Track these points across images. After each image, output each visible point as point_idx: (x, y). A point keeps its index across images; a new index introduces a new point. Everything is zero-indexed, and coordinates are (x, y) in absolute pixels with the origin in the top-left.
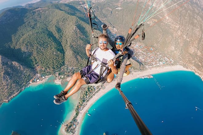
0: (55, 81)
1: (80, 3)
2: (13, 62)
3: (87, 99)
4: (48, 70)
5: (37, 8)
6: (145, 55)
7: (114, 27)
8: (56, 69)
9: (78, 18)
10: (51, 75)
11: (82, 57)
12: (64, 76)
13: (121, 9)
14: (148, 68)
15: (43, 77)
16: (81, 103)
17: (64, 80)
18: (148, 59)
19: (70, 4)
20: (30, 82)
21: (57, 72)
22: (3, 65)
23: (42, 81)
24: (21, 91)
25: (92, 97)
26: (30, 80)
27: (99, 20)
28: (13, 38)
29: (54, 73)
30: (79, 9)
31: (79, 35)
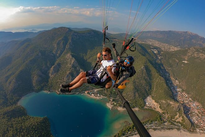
0: (107, 104)
1: (151, 47)
2: (81, 69)
3: (127, 135)
4: (106, 92)
5: (115, 39)
6: (200, 117)
7: (176, 79)
8: (113, 94)
9: (147, 60)
10: (106, 97)
11: (139, 96)
12: (117, 104)
13: (187, 63)
14: (199, 132)
15: (98, 95)
16: (120, 135)
17: (115, 108)
18: (202, 122)
19: (143, 46)
20: (86, 92)
21: (112, 97)
22: (73, 67)
23: (96, 98)
24: (74, 94)
25: (132, 135)
26: (86, 91)
27: (164, 68)
28: (88, 53)
29: (110, 97)
30: (149, 52)
31: (144, 75)
